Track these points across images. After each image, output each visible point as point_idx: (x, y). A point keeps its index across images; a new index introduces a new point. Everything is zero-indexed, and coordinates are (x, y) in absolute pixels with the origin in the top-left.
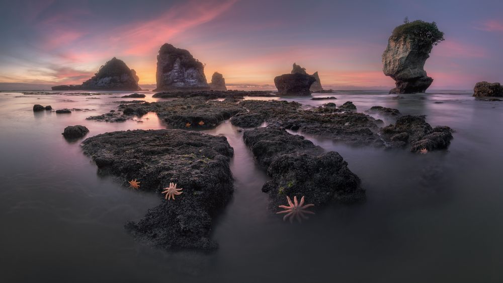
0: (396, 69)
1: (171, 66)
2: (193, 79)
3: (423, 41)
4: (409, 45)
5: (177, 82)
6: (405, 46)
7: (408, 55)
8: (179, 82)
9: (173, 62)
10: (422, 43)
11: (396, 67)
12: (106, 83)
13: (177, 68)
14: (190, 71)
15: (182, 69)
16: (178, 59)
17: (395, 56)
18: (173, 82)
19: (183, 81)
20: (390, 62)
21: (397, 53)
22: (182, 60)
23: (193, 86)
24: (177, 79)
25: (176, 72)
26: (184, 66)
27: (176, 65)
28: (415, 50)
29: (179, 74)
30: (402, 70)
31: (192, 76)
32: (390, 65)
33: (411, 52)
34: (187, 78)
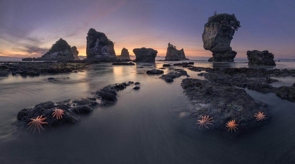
0: (210, 45)
1: (94, 44)
2: (107, 52)
3: (225, 27)
4: (216, 29)
5: (97, 54)
6: (214, 30)
7: (216, 36)
8: (98, 54)
9: (95, 41)
10: (224, 28)
11: (211, 44)
12: (55, 56)
13: (97, 45)
14: (105, 47)
15: (100, 46)
16: (98, 39)
17: (209, 37)
18: (95, 55)
19: (100, 54)
20: (206, 41)
21: (210, 35)
22: (101, 40)
23: (106, 57)
24: (97, 52)
25: (97, 48)
26: (102, 44)
27: (96, 43)
28: (220, 33)
29: (98, 49)
30: (215, 46)
31: (106, 51)
32: (207, 43)
33: (218, 34)
34: (103, 52)
